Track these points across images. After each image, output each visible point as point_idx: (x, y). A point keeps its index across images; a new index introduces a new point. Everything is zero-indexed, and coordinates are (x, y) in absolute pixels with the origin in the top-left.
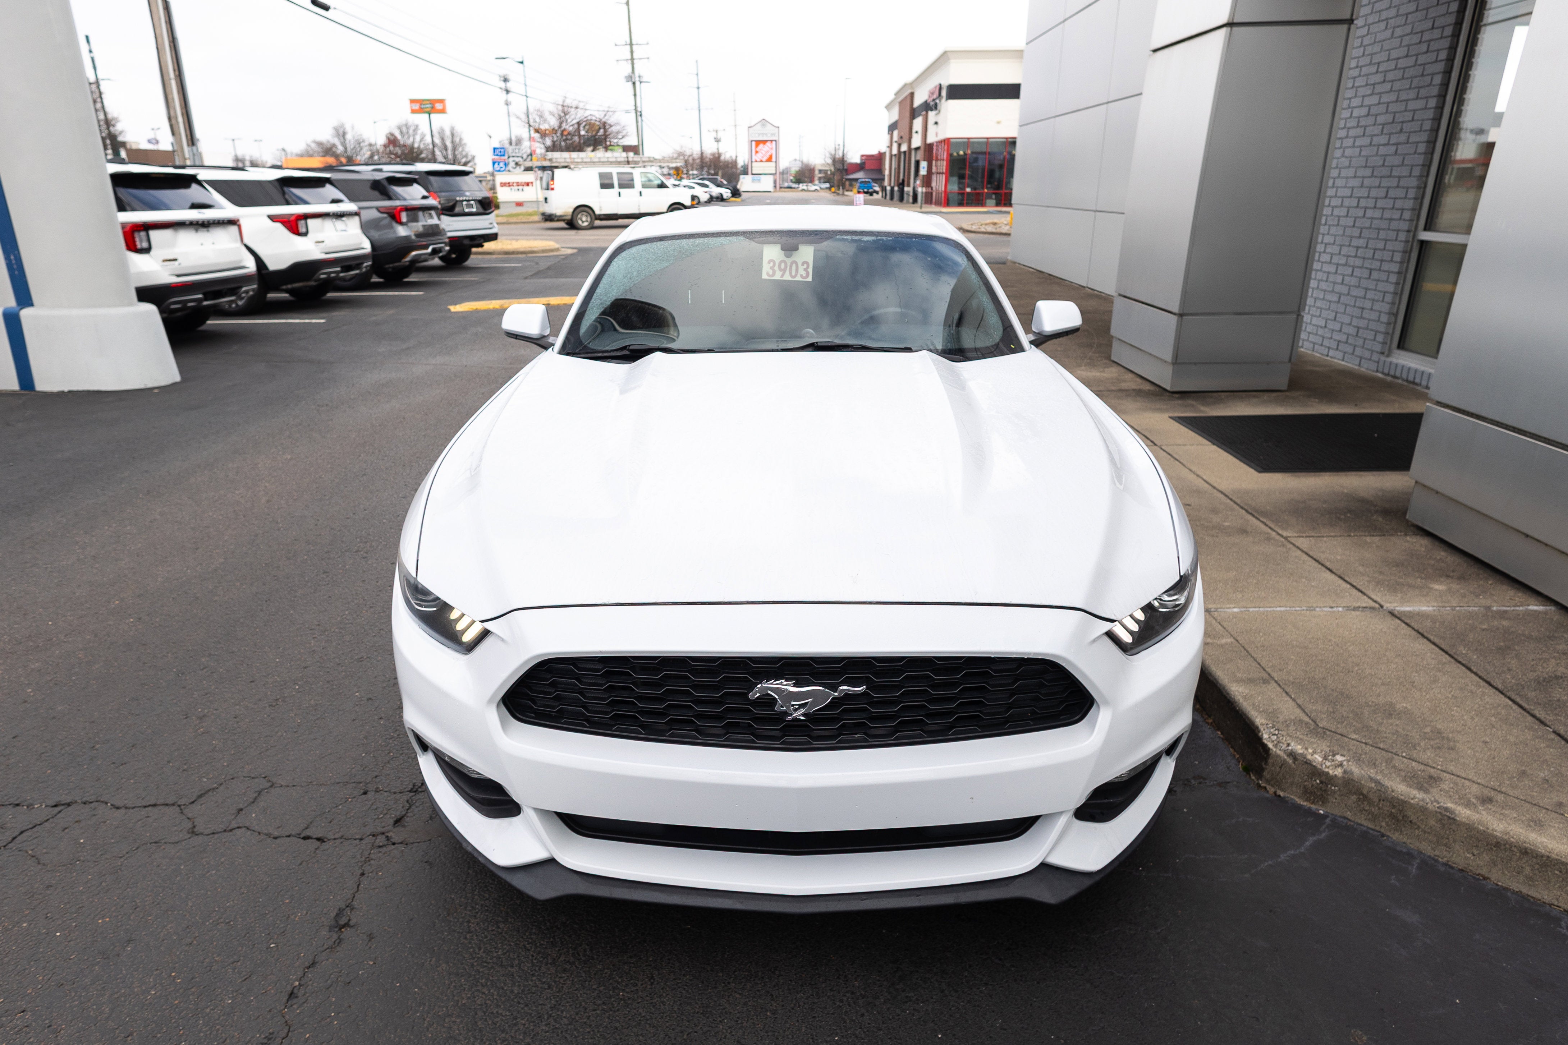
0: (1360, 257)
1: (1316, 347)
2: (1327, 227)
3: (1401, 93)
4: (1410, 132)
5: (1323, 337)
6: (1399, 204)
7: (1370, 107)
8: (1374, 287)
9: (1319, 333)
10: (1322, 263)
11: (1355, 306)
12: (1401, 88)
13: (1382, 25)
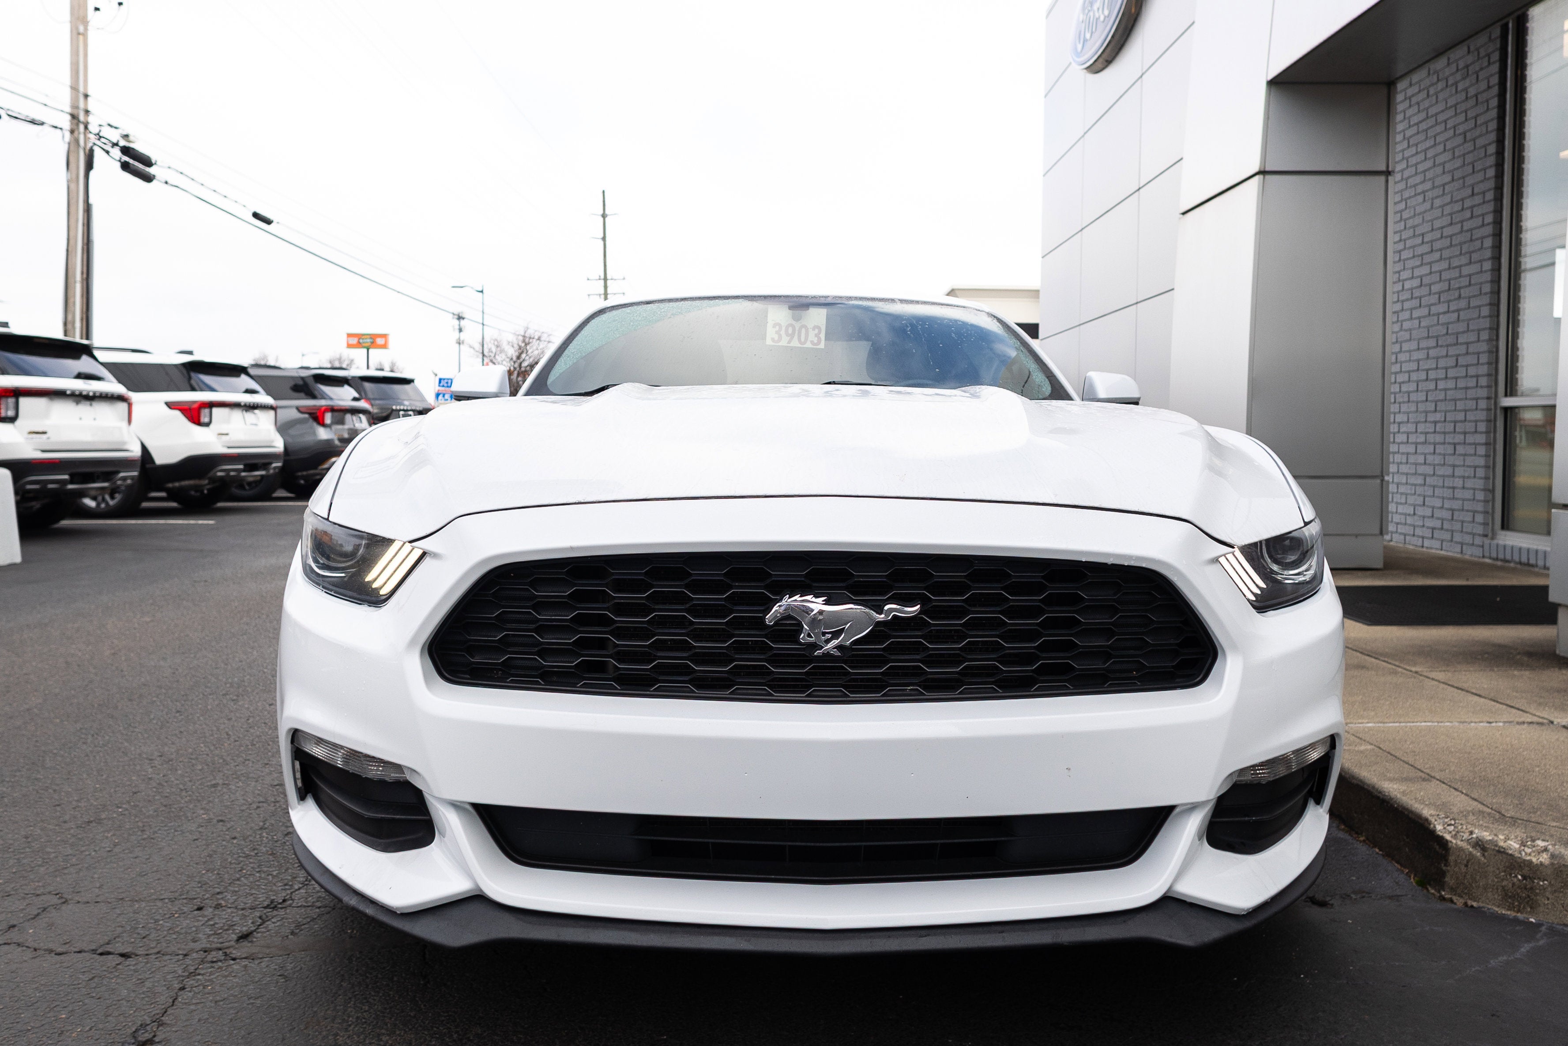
0: (1439, 433)
1: (1408, 538)
2: (1397, 405)
3: (1452, 260)
4: (1469, 298)
5: (1414, 526)
6: (1472, 371)
7: (1421, 277)
8: (1462, 463)
9: (1408, 522)
10: (1399, 444)
11: (1443, 487)
12: (1451, 255)
13: (1420, 198)
